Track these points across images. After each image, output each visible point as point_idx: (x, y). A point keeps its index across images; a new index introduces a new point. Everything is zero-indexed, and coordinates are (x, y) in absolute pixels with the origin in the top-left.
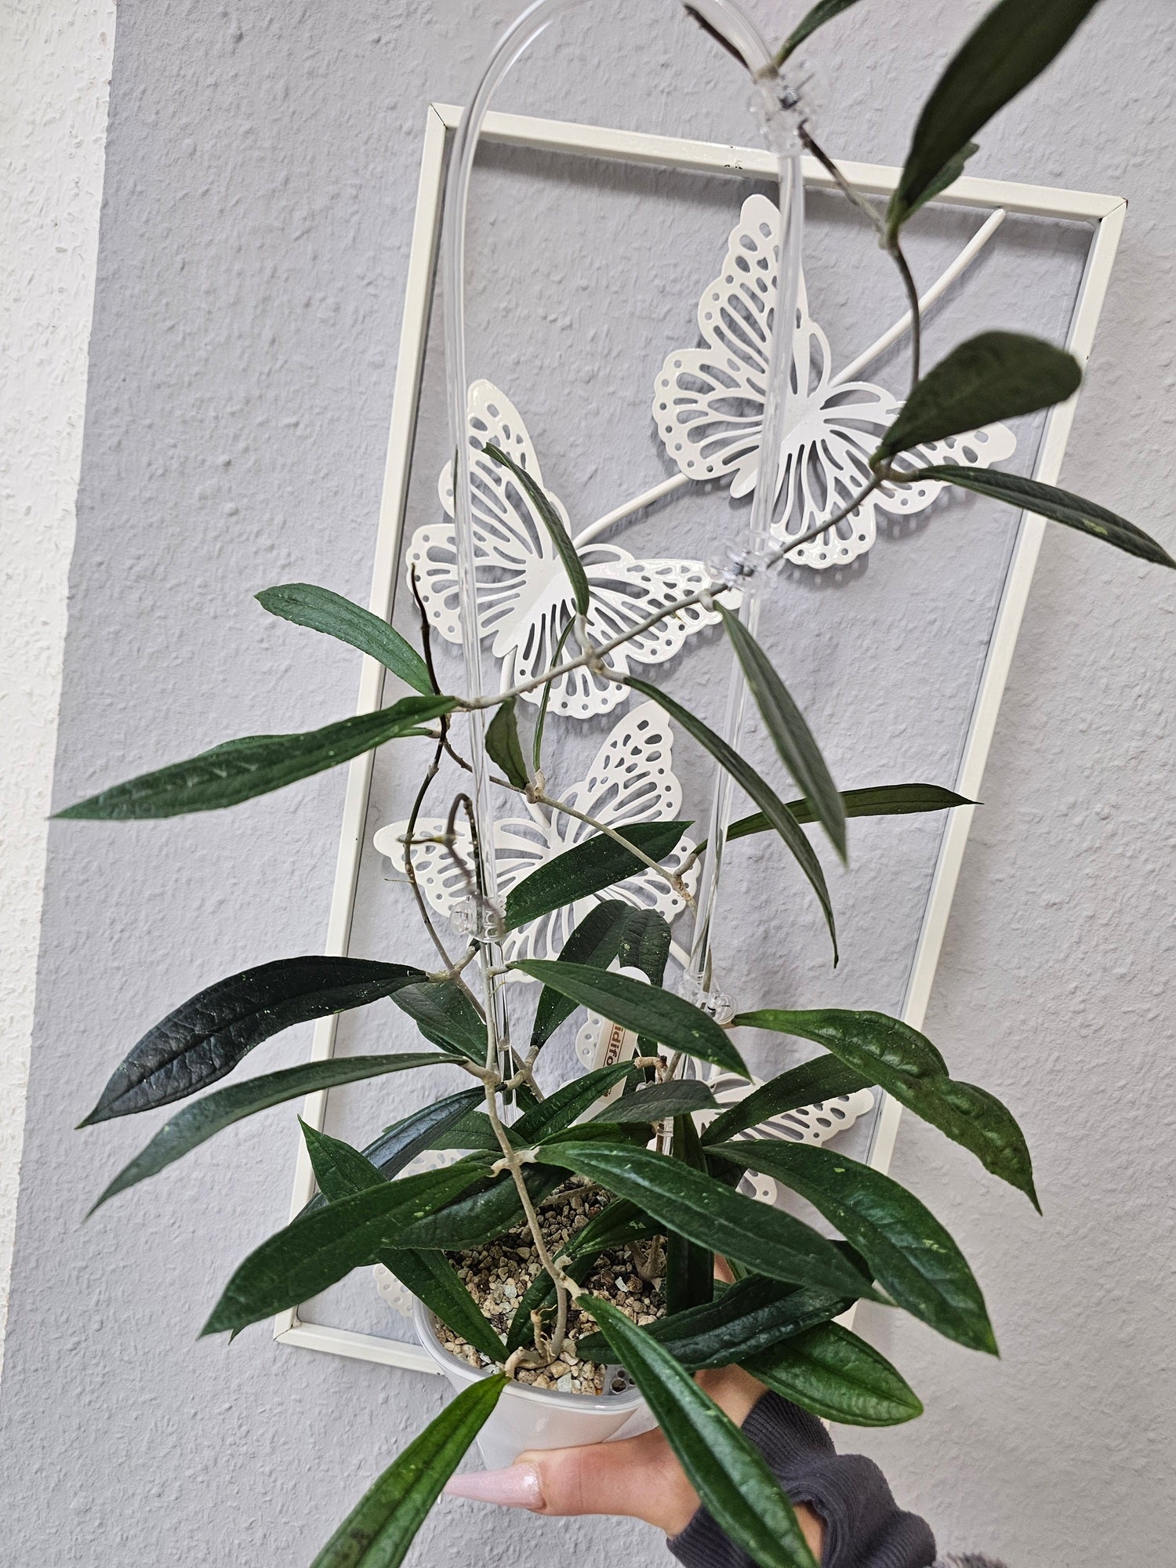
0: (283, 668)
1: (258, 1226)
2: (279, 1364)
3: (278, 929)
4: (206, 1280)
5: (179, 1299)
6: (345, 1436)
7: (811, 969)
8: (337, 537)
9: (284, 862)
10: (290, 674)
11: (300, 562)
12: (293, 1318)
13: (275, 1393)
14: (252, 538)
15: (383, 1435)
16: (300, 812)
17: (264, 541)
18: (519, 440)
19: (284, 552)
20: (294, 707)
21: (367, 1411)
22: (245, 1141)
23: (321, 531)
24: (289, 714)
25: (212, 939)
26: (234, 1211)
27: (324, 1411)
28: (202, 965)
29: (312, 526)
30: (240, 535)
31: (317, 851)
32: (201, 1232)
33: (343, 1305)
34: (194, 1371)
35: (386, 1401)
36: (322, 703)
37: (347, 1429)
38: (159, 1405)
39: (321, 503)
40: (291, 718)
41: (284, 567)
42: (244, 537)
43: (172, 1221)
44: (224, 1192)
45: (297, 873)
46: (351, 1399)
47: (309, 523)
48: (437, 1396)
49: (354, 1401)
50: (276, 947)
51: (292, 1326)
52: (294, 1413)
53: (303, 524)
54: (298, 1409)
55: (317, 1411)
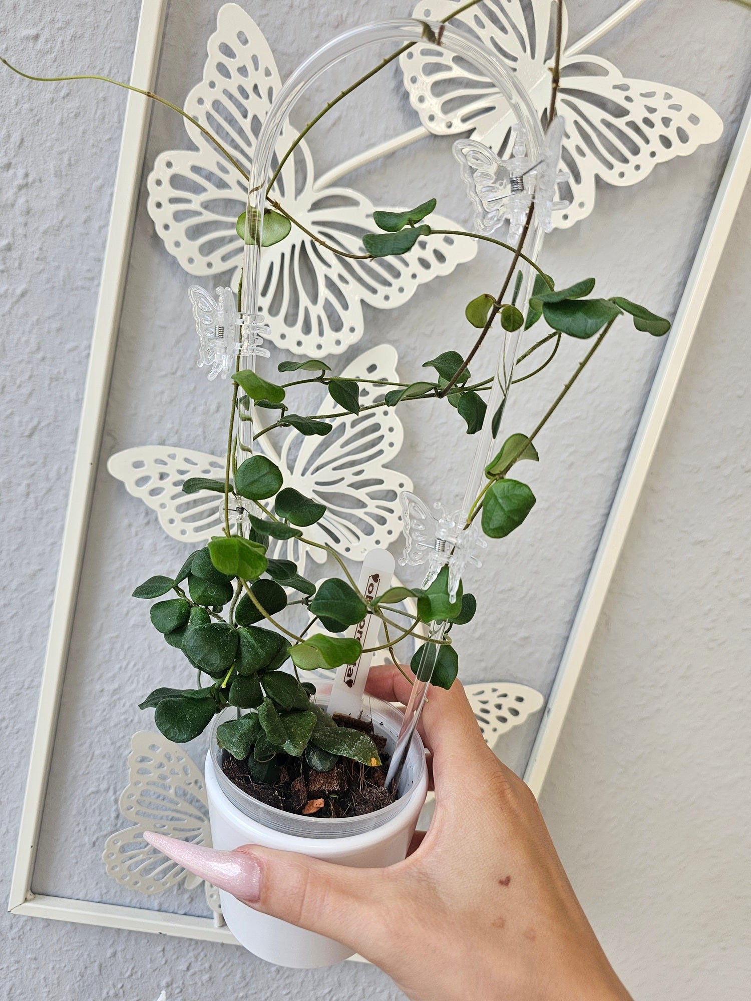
0: (19, 291)
2: (15, 930)
3: (13, 548)
6: (76, 985)
7: (502, 592)
8: (77, 161)
9: (19, 485)
10: (26, 298)
11: (38, 184)
12: (27, 891)
13: (12, 953)
15: (111, 983)
16: (36, 437)
18: (268, 73)
19: (21, 172)
20: (30, 332)
21: (97, 964)
23: (61, 153)
24: (24, 339)
27: (58, 966)
29: (52, 147)
31: (53, 474)
33: (76, 879)
35: (114, 955)
36: (59, 330)
37: (78, 979)
39: (61, 123)
40: (27, 342)
41: (21, 188)
45: (32, 495)
46: (82, 955)
47: (48, 144)
48: (159, 949)
49: (85, 956)
50: (11, 564)
51: (26, 900)
52: (29, 969)
53: (42, 144)
54: (33, 966)
55: (51, 966)
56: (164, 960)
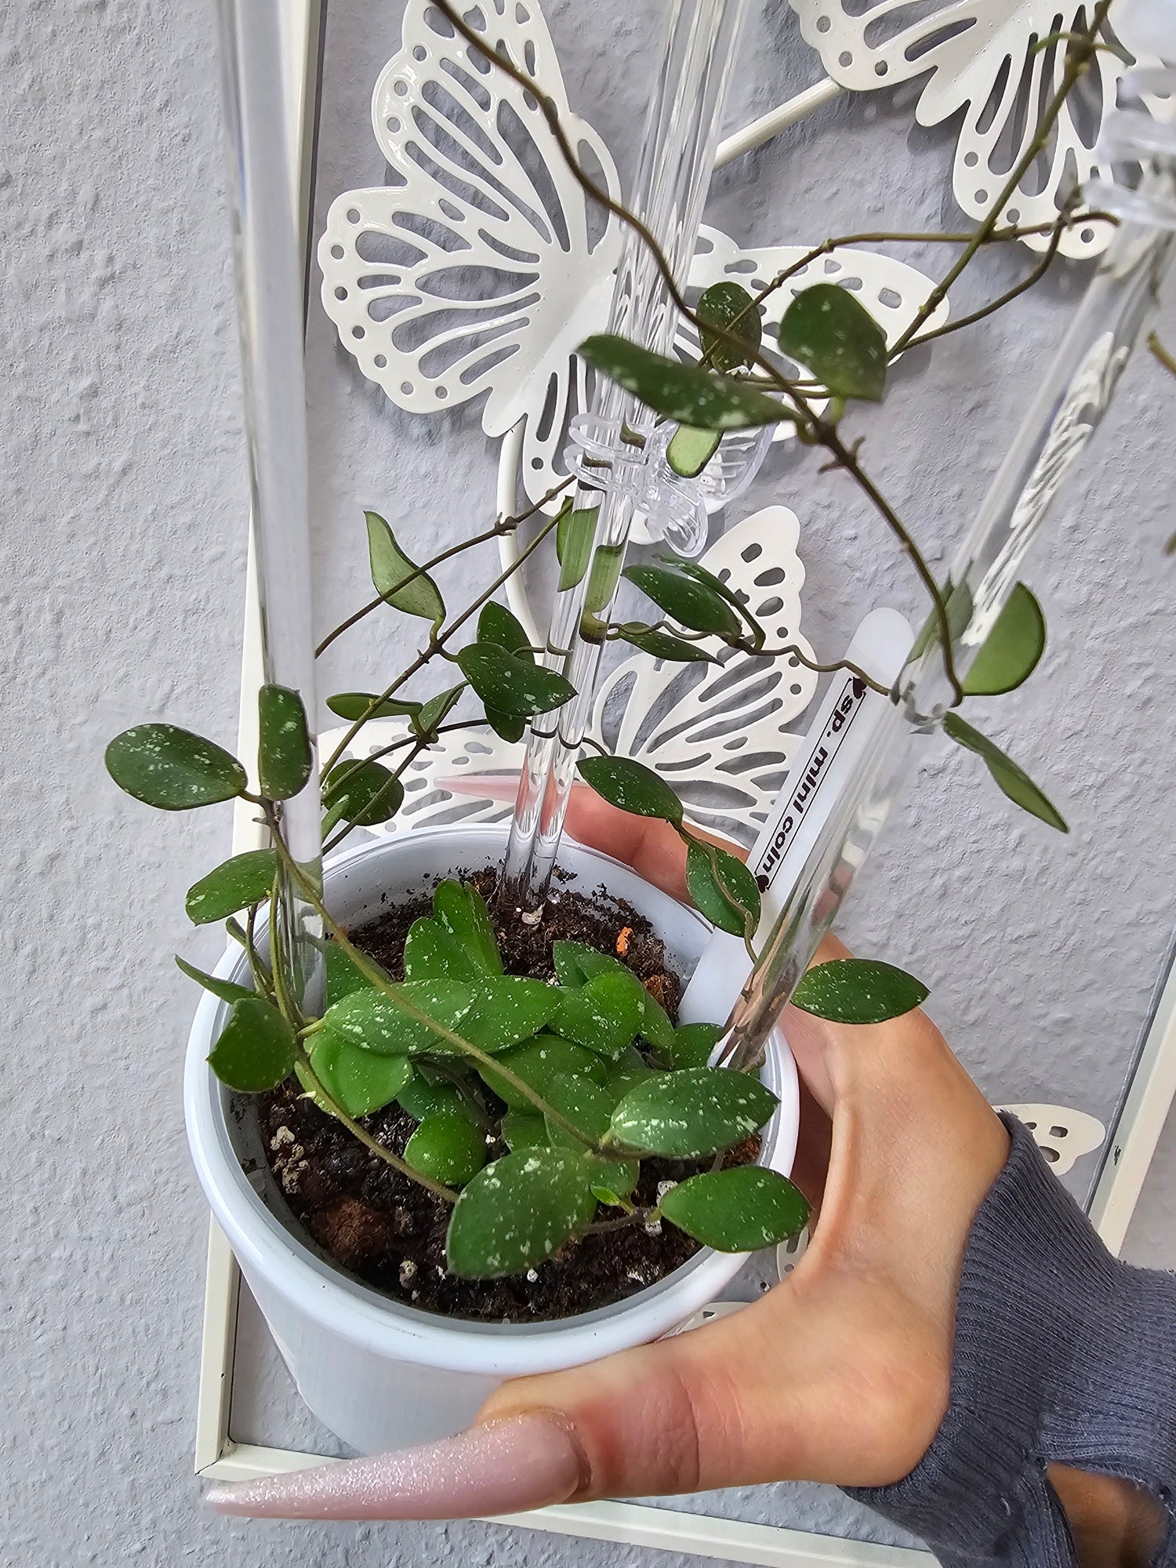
0: (118, 466)
1: (160, 1319)
4: (90, 1391)
5: (53, 1415)
8: (194, 224)
10: (131, 476)
11: (130, 273)
12: (221, 1439)
13: (206, 1529)
14: (41, 229)
17: (63, 235)
18: (522, 17)
19: (101, 255)
20: (143, 534)
21: (340, 1549)
22: (129, 1205)
23: (166, 212)
24: (134, 547)
25: (45, 915)
26: (123, 1300)
27: (279, 1551)
28: (34, 953)
29: (148, 204)
30: (19, 225)
32: (76, 1329)
33: (297, 1419)
34: (86, 1505)
35: (366, 1537)
36: (191, 527)
38: (41, 1547)
39: (160, 158)
40: (140, 553)
41: (103, 283)
42: (27, 229)
43: (30, 1315)
44: (104, 1275)
46: (316, 1536)
47: (142, 199)
48: (440, 1530)
49: (321, 1537)
50: (150, 924)
51: (221, 1455)
52: (235, 1553)
53: (131, 201)
54: (241, 1549)
55: (268, 1552)
56: (448, 1546)
